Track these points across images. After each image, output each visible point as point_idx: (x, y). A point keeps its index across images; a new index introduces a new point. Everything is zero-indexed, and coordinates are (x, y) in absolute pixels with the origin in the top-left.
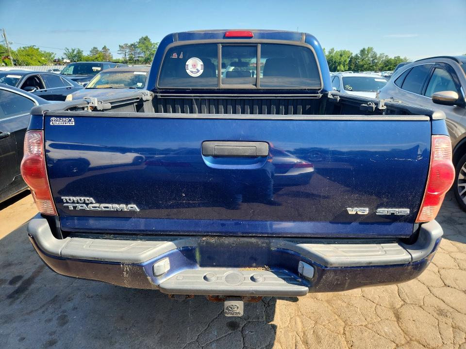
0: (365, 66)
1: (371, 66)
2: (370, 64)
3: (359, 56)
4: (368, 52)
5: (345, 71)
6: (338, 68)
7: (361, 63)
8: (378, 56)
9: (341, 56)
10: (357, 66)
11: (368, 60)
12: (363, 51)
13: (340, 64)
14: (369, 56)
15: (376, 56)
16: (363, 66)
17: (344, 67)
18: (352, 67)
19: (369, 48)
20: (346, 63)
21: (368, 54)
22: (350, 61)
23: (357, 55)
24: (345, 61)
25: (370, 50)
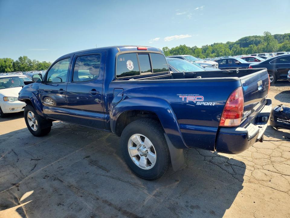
0: (26, 68)
1: (30, 68)
2: (28, 66)
3: (19, 61)
4: (24, 59)
5: (12, 72)
6: (6, 70)
7: (22, 66)
8: (32, 61)
9: (5, 62)
10: (20, 68)
11: (26, 64)
12: (20, 58)
13: (6, 67)
14: (26, 61)
15: (31, 61)
16: (24, 68)
17: (10, 69)
18: (17, 69)
19: (24, 56)
20: (11, 67)
21: (25, 60)
22: (14, 65)
23: (17, 61)
24: (10, 65)
25: (25, 58)
